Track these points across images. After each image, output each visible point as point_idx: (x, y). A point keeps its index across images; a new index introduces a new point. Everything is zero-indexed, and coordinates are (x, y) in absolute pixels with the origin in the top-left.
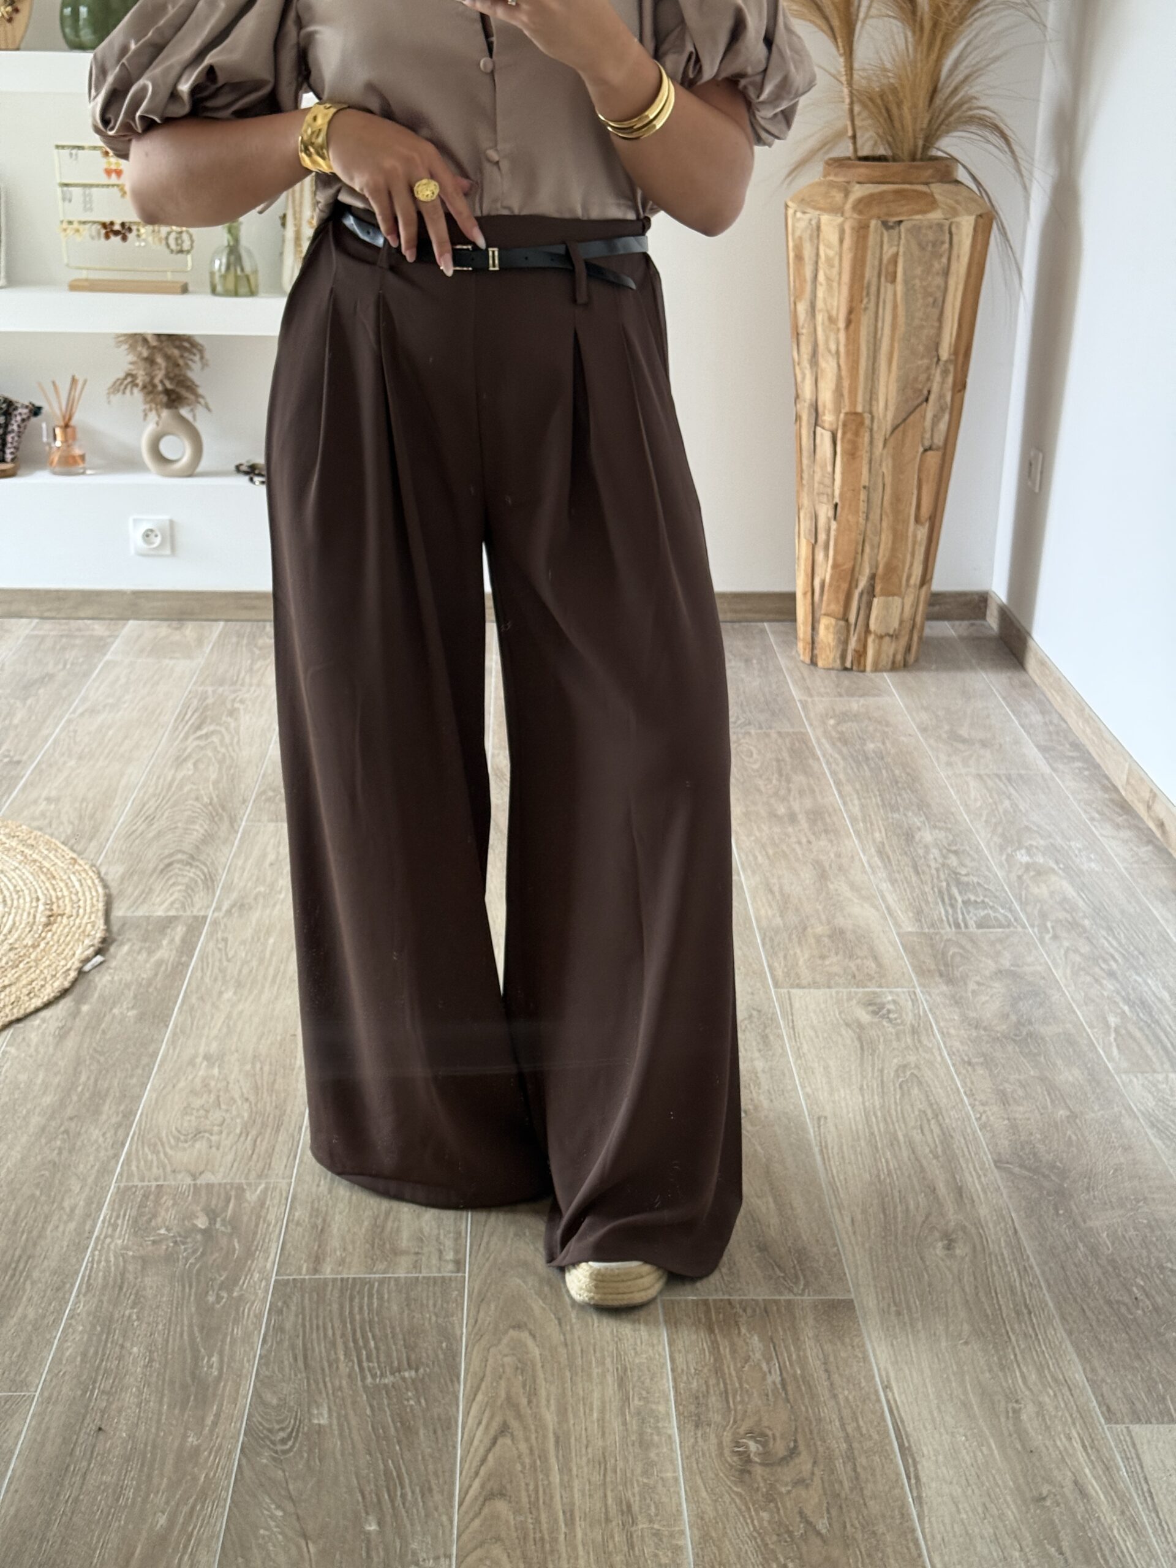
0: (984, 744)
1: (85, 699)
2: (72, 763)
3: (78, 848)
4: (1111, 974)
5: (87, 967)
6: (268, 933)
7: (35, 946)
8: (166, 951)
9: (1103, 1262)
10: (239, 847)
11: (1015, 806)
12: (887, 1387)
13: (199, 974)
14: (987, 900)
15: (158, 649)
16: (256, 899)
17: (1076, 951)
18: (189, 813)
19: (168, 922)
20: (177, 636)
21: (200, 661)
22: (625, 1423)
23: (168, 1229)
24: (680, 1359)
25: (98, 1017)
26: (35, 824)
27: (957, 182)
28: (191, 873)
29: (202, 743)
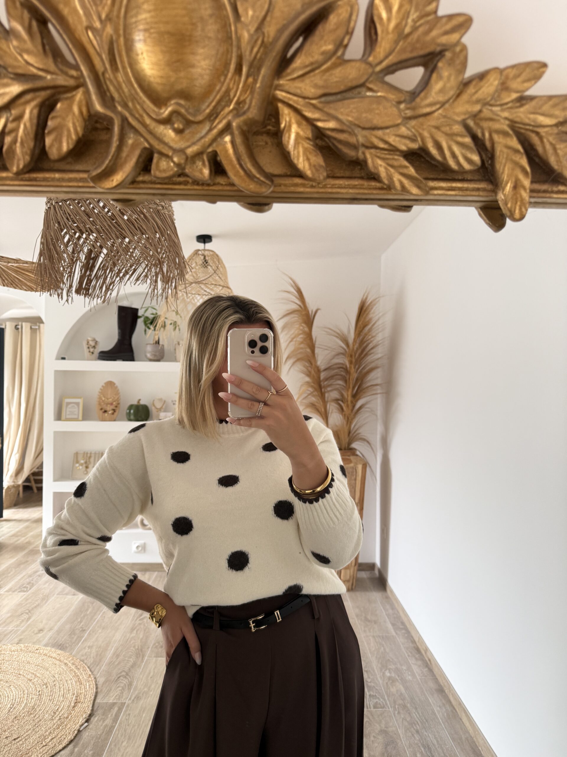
2: (100, 631)
3: (92, 670)
4: (417, 732)
5: (81, 729)
6: (144, 711)
7: (67, 718)
8: (108, 721)
10: (143, 669)
13: (117, 732)
14: (376, 694)
16: (143, 694)
17: (406, 720)
18: (130, 653)
26: (82, 658)
27: (357, 455)
28: (125, 681)
29: (141, 622)
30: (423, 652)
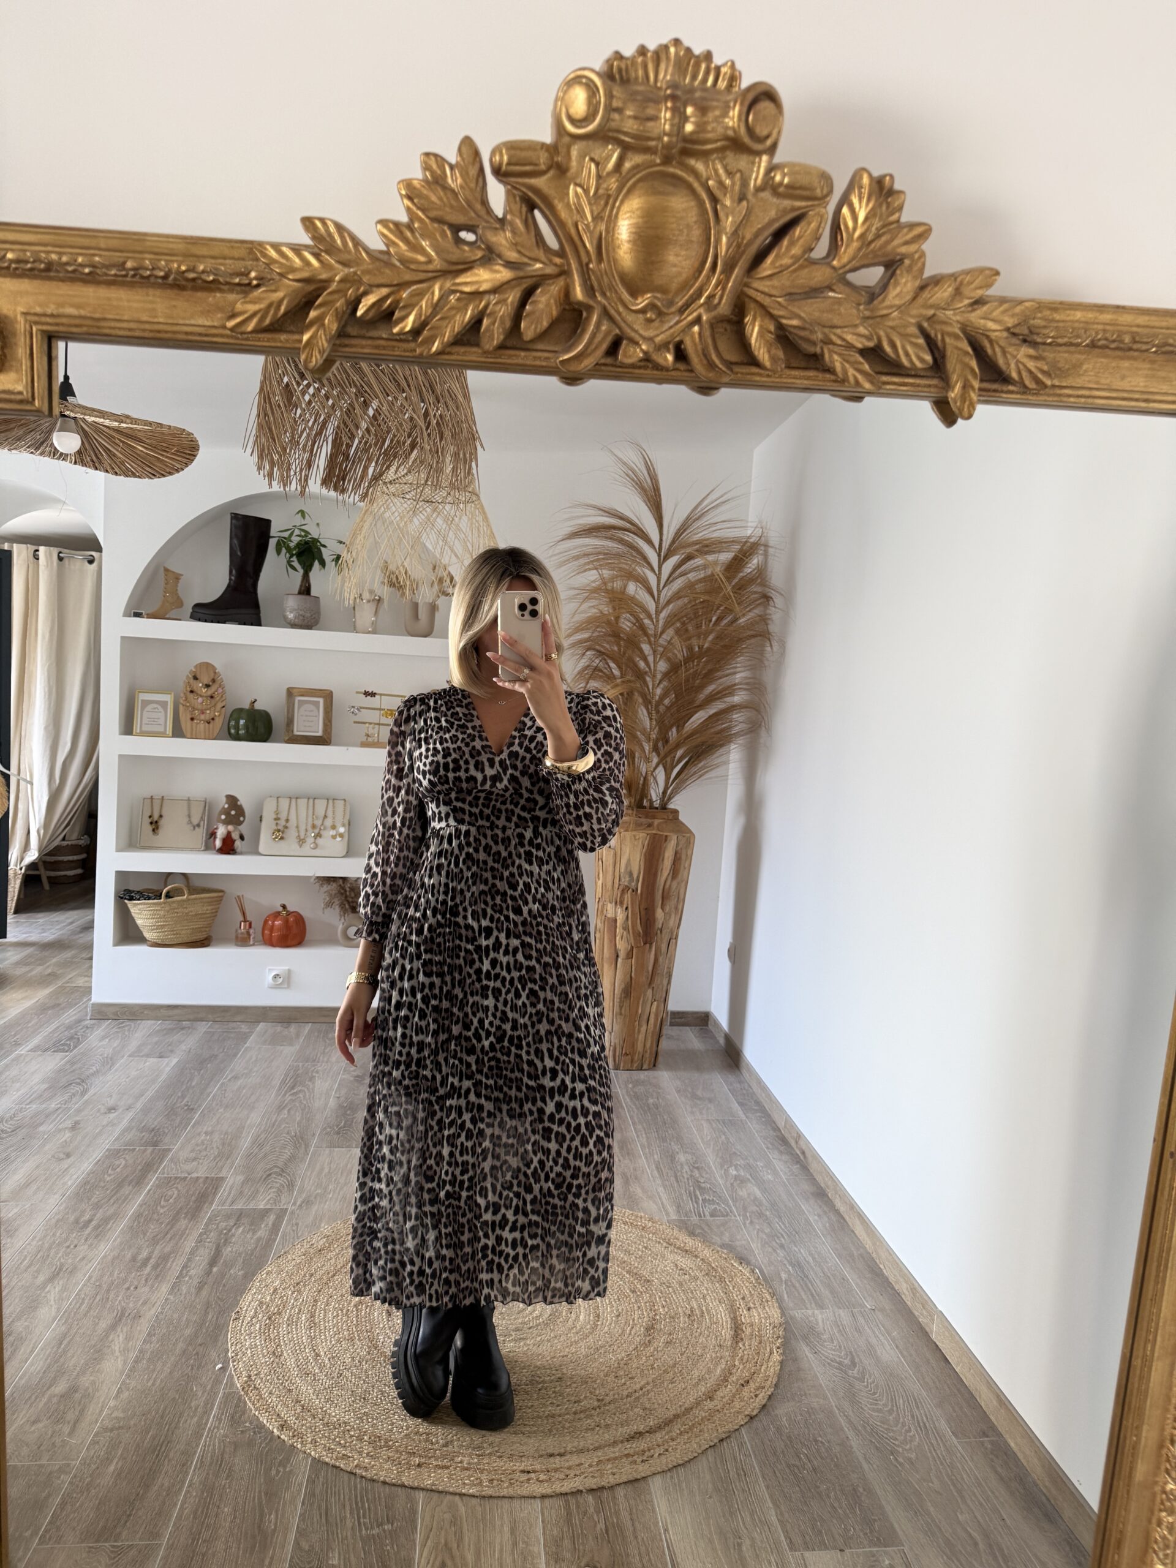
0: (710, 1101)
1: (232, 1071)
2: (221, 1110)
4: (782, 1246)
6: (321, 1220)
8: (263, 1232)
9: (784, 1438)
11: (727, 1138)
12: (666, 1530)
14: (715, 1199)
15: (275, 1040)
17: (763, 1231)
18: (283, 1141)
19: (266, 1212)
20: (286, 1032)
21: (297, 1047)
22: (514, 1561)
23: (251, 1423)
24: (547, 1514)
25: (222, 1275)
28: (281, 1181)
29: (293, 1098)
30: (793, 1144)
